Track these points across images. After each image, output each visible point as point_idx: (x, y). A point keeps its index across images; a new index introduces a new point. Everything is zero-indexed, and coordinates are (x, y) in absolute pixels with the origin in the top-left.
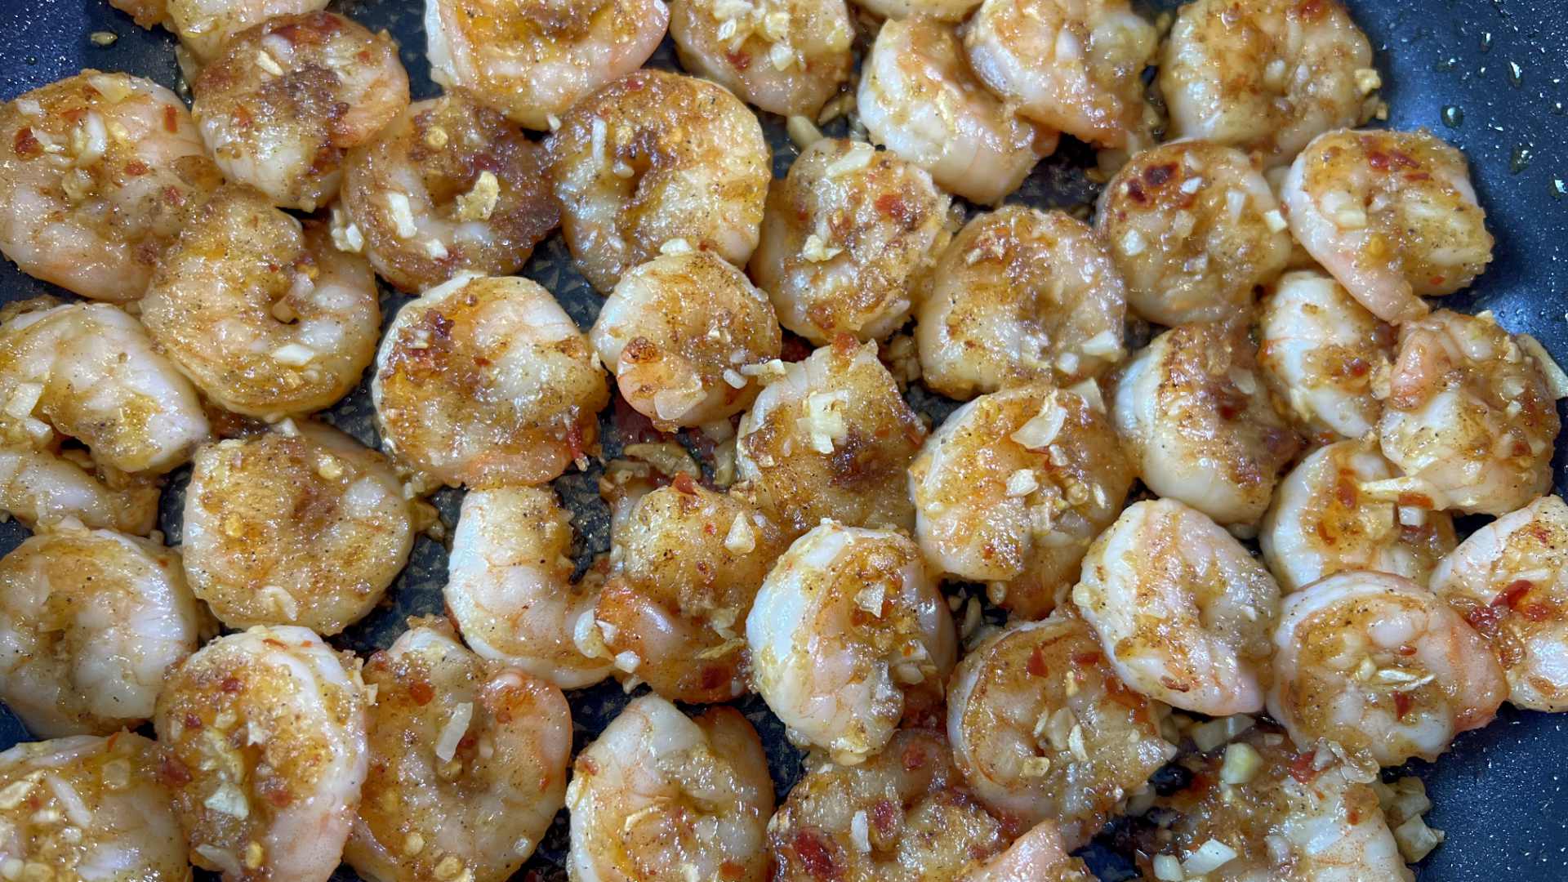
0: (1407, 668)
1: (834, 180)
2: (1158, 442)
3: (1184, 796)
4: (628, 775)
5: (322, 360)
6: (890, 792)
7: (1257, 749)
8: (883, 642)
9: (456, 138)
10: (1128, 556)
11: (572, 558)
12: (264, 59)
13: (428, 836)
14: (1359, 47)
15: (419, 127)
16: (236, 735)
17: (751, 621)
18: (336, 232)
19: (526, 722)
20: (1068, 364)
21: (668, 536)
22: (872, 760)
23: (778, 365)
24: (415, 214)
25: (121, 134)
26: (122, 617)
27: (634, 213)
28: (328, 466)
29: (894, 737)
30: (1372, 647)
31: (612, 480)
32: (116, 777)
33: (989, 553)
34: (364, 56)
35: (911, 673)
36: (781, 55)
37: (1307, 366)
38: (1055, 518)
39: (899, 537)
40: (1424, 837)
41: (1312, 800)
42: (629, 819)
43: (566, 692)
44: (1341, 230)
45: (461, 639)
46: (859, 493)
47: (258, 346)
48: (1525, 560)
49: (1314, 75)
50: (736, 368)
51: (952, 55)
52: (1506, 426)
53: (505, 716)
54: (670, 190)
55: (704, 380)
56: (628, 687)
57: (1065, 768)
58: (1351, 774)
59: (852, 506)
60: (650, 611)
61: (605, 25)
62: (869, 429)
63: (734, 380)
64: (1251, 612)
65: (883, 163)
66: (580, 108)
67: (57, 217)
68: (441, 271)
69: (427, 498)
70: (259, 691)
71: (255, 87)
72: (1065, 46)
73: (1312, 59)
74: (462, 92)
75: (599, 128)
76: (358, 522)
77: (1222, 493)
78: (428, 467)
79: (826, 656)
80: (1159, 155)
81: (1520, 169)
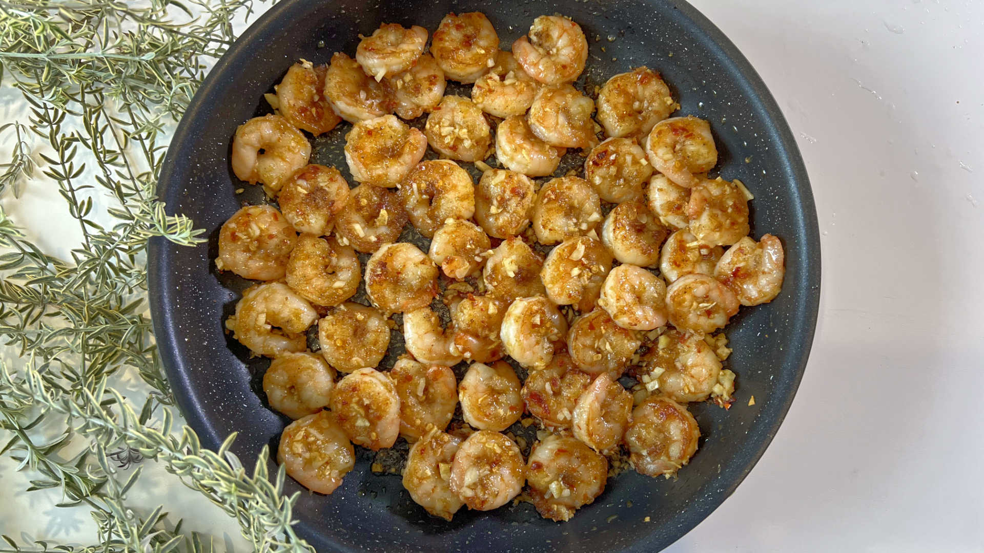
0: (708, 302)
1: (495, 186)
2: (617, 248)
3: (649, 355)
4: (476, 388)
5: (348, 284)
6: (555, 375)
7: (669, 336)
8: (543, 331)
9: (370, 200)
10: (612, 288)
11: (441, 326)
12: (299, 189)
13: (421, 419)
14: (665, 90)
15: (357, 200)
16: (360, 403)
17: (501, 334)
18: (339, 241)
19: (441, 380)
20: (584, 227)
21: (470, 315)
22: (548, 367)
23: (491, 251)
24: (363, 228)
25: (263, 227)
26: (312, 378)
27: (433, 211)
28: (360, 316)
29: (553, 358)
30: (695, 298)
31: (447, 299)
32: (325, 424)
33: (570, 296)
34: (331, 180)
35: (554, 338)
36: (467, 143)
37: (662, 209)
38: (589, 279)
39: (541, 298)
40: (725, 352)
41: (686, 349)
42: (480, 400)
43: (451, 368)
44: (666, 161)
45: (415, 360)
46: (526, 286)
47: (326, 284)
48: (738, 260)
49: (650, 104)
50: (478, 255)
51: (524, 130)
52: (728, 216)
53: (435, 379)
54: (443, 201)
55: (469, 262)
56: (469, 362)
57: (607, 355)
58: (697, 338)
59: (524, 291)
60: (470, 338)
61: (407, 150)
62: (524, 265)
63: (478, 259)
64: (656, 295)
65: (510, 176)
66: (406, 179)
67: (250, 258)
68: (377, 246)
69: (390, 318)
70: (364, 389)
71: (300, 200)
72: (561, 119)
73: (648, 98)
74: (366, 183)
75: (415, 186)
76: (374, 331)
77: (641, 259)
78: (391, 309)
79: (526, 340)
80: (601, 147)
81: (724, 124)
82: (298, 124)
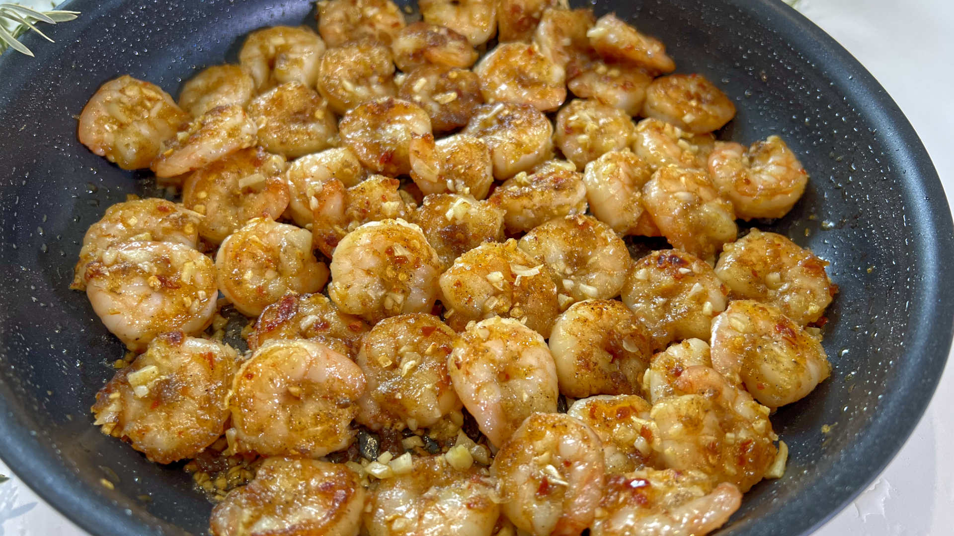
0: (562, 473)
13: (208, 196)
20: (568, 284)
24: (424, 87)
25: (379, 17)
30: (556, 448)
36: (584, 138)
45: (286, 167)
47: (343, 78)
50: (454, 182)
51: (640, 176)
52: (720, 437)
54: (501, 133)
55: (440, 176)
67: (341, 22)
73: (795, 286)
74: (477, 75)
76: (307, 129)
82: (500, 11)
